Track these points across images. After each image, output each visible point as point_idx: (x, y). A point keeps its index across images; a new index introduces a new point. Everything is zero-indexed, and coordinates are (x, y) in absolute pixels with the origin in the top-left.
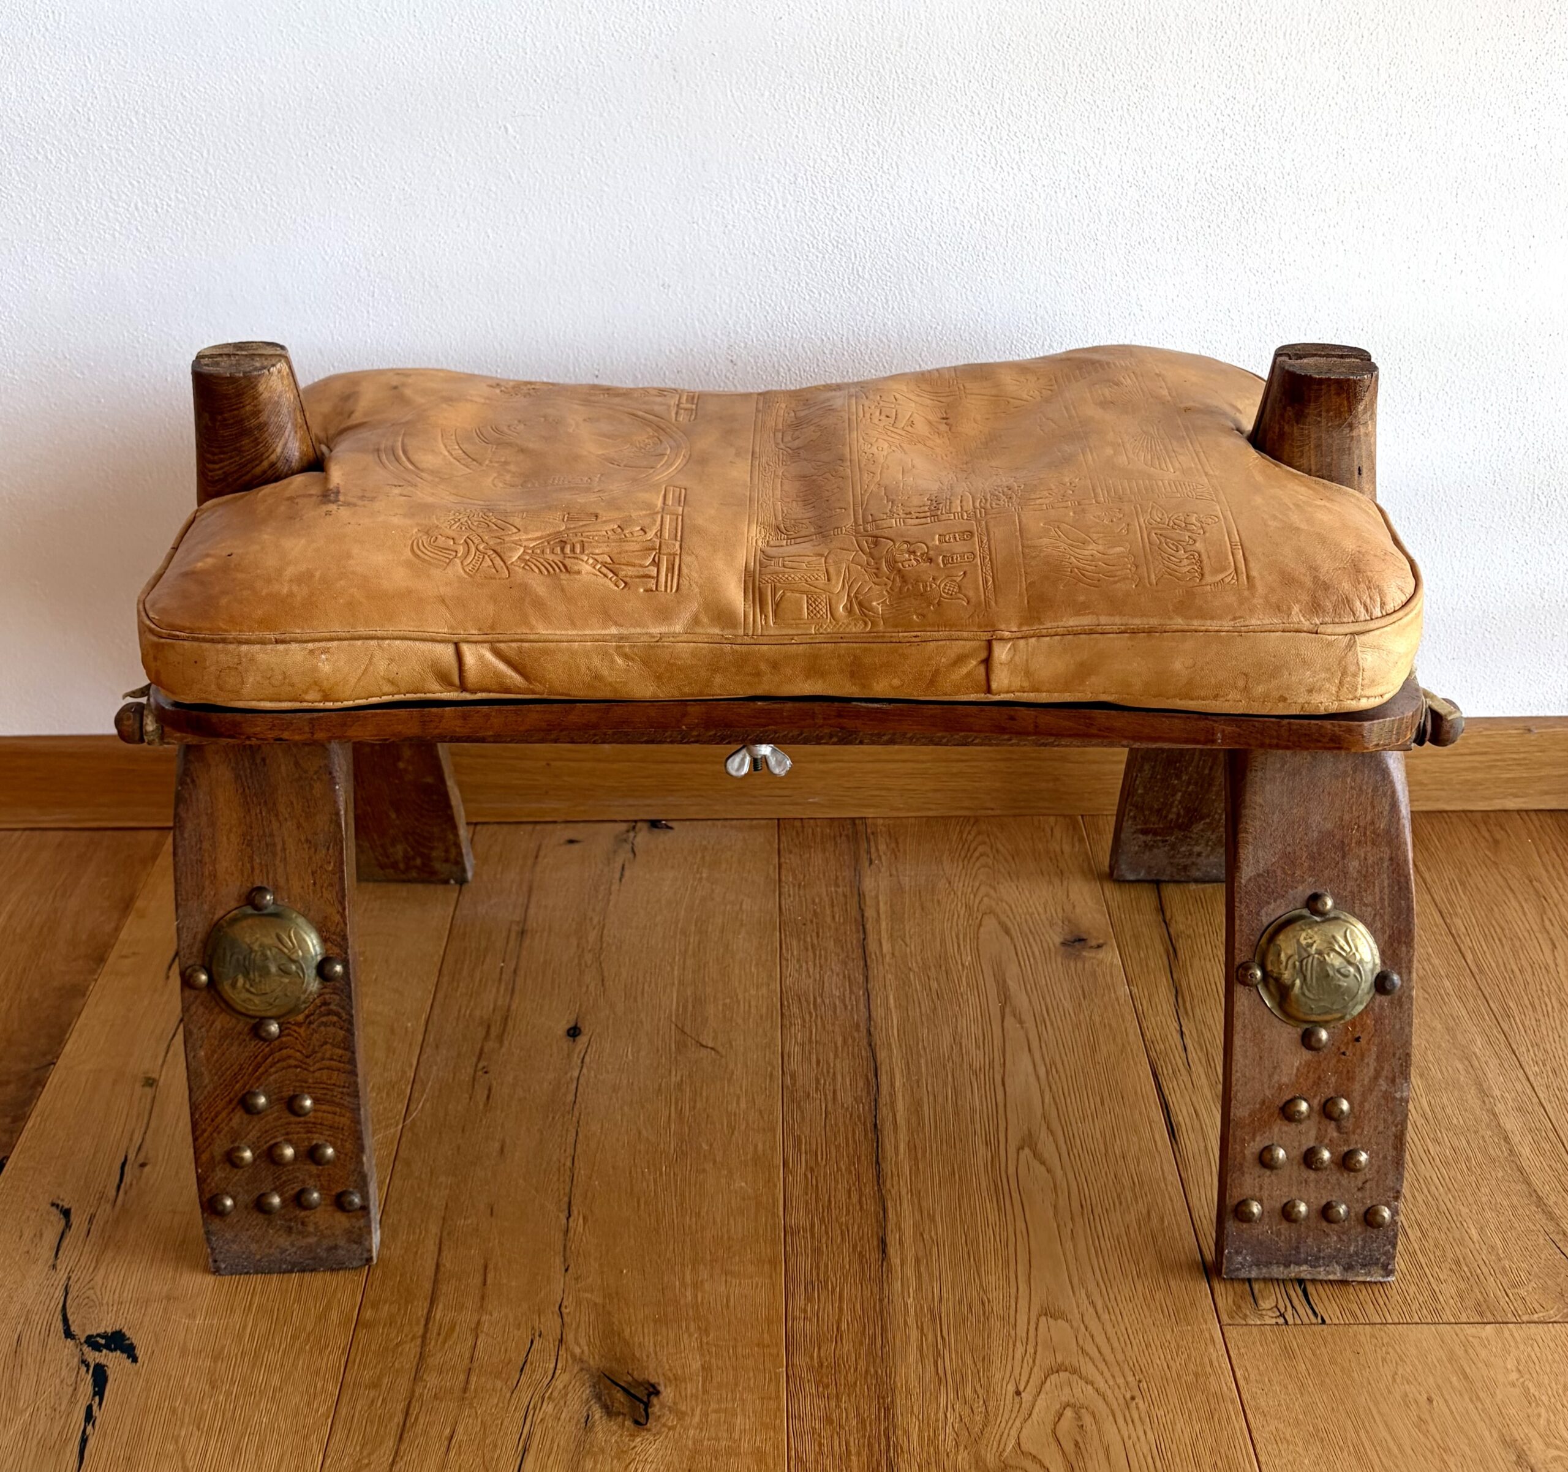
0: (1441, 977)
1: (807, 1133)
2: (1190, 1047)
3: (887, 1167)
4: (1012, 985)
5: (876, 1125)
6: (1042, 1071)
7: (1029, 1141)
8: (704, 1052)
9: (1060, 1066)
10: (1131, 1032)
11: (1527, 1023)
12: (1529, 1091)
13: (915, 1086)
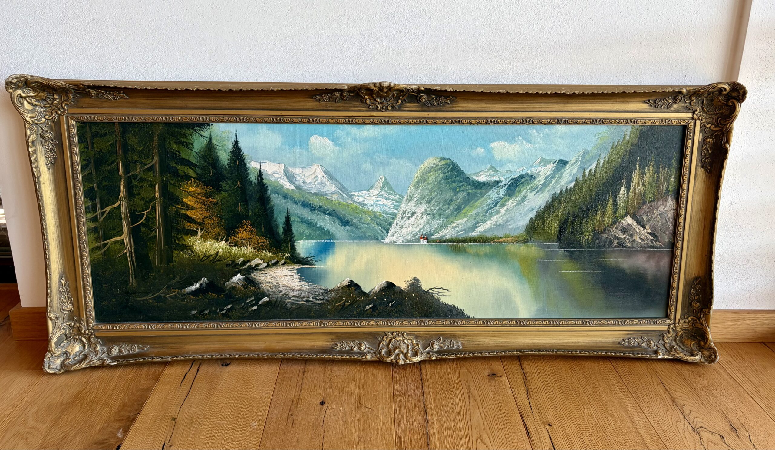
0: (615, 385)
1: (404, 435)
2: (532, 407)
3: (432, 446)
4: (472, 389)
5: (427, 432)
6: (483, 415)
7: (480, 437)
8: (367, 409)
9: (489, 413)
10: (512, 403)
11: (645, 400)
12: (647, 421)
13: (440, 419)
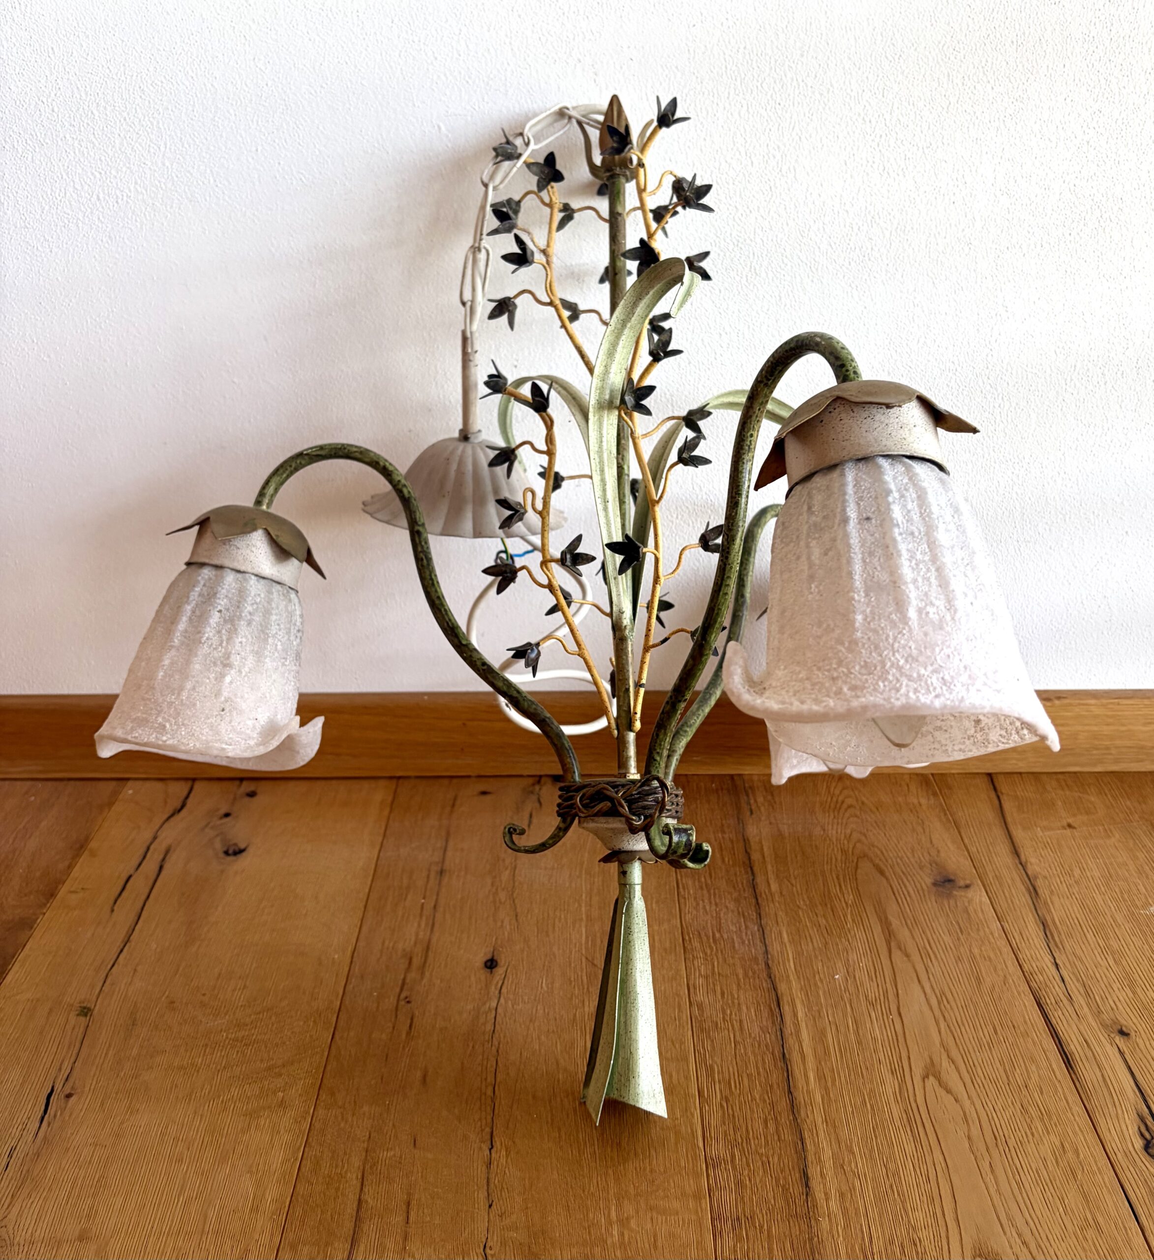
1: (719, 1062)
2: (1065, 978)
3: (800, 1096)
4: (894, 922)
5: (783, 1054)
6: (934, 1002)
7: (932, 1071)
13: (817, 1015)
